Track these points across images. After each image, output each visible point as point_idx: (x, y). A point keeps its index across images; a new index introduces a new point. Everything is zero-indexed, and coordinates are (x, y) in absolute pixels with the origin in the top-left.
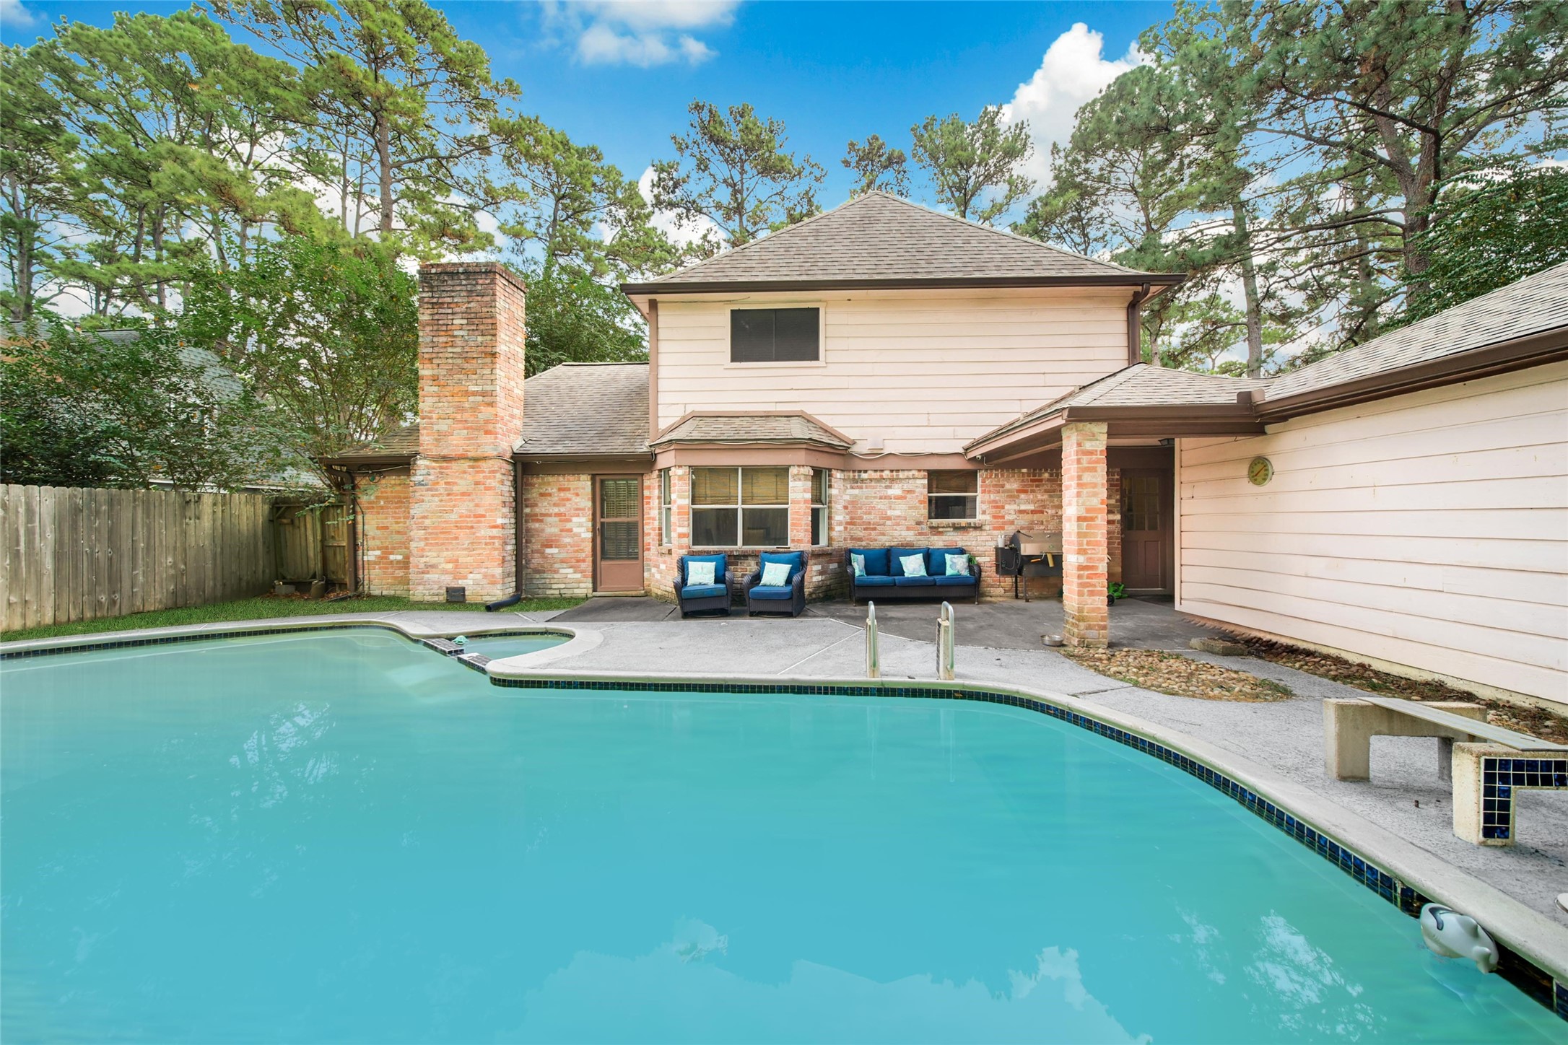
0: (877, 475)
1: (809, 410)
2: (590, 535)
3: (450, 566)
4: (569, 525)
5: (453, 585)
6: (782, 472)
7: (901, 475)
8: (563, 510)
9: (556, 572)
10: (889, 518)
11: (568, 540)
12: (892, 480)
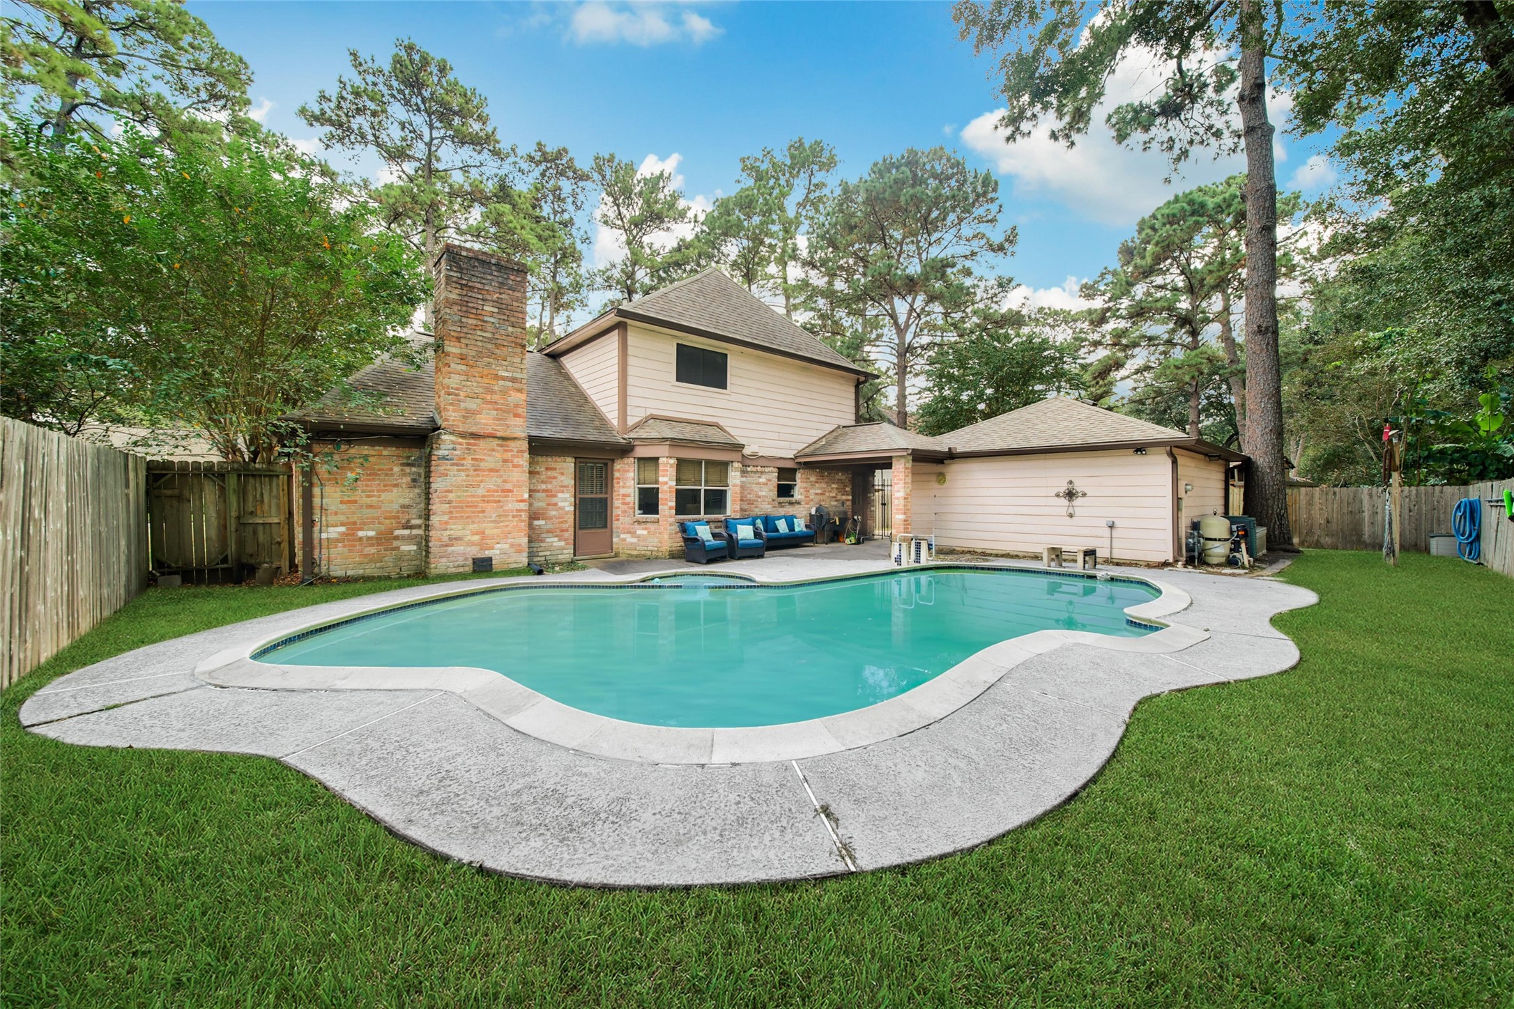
0: (754, 469)
1: (721, 422)
2: (572, 508)
3: (476, 538)
4: (554, 500)
5: (479, 556)
6: (725, 465)
7: (767, 470)
8: (550, 486)
9: (542, 541)
10: (760, 497)
11: (553, 513)
12: (762, 472)
